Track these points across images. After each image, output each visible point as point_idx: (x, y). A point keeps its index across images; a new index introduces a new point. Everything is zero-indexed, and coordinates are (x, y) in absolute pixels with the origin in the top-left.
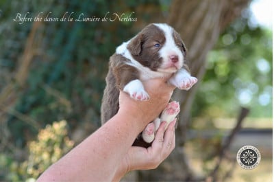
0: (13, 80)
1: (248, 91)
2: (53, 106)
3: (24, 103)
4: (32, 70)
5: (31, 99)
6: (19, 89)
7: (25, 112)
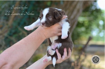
0: (7, 24)
1: (96, 31)
2: (21, 34)
3: (11, 32)
4: (14, 21)
5: (13, 31)
6: (9, 27)
7: (11, 36)
